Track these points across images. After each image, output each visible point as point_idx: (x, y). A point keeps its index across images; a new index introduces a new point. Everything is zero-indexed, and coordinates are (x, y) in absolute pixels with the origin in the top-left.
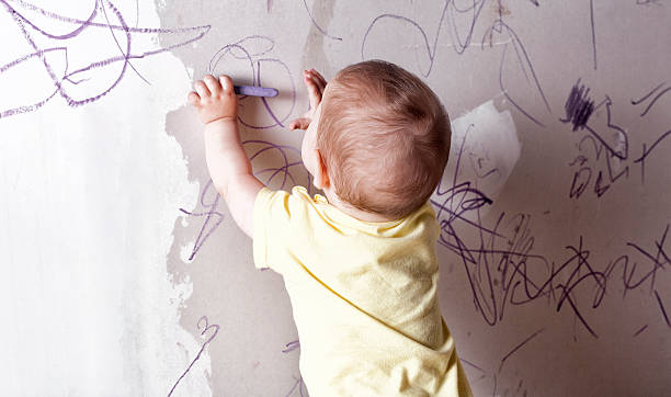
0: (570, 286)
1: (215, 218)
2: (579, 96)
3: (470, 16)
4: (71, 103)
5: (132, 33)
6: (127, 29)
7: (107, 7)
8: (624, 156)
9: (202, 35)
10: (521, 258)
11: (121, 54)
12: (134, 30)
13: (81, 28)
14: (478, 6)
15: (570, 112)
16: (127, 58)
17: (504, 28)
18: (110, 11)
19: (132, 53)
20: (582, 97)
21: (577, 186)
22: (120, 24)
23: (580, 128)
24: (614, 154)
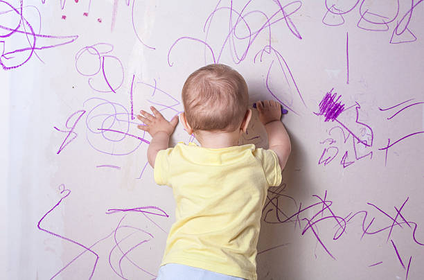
0: (314, 221)
1: (72, 135)
2: (332, 100)
3: (246, 42)
4: (5, 68)
5: (37, 37)
6: (34, 35)
7: (25, 23)
8: (369, 143)
9: (73, 41)
10: (274, 195)
11: (30, 47)
12: (38, 35)
13: (12, 33)
14: (252, 37)
15: (323, 109)
16: (33, 49)
17: (272, 51)
18: (26, 26)
19: (36, 46)
20: (334, 101)
21: (325, 157)
22: (30, 32)
23: (331, 120)
24: (359, 141)
